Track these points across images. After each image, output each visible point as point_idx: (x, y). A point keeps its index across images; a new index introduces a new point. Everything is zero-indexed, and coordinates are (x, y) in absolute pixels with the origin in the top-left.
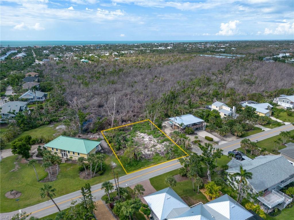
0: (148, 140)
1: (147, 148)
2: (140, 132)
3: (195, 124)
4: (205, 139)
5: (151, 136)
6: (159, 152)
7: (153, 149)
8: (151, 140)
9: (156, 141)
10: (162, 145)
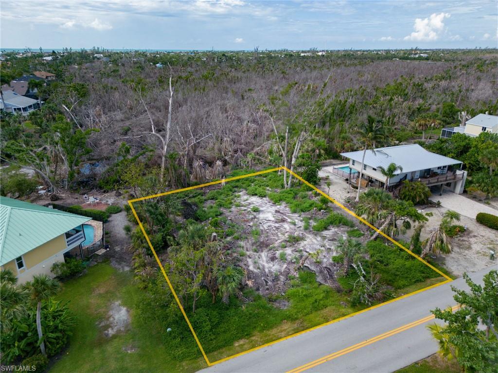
0: (273, 219)
1: (267, 246)
2: (248, 194)
3: (428, 173)
4: (478, 225)
5: (282, 207)
6: (313, 268)
7: (288, 251)
8: (283, 221)
9: (302, 224)
10: (324, 238)
